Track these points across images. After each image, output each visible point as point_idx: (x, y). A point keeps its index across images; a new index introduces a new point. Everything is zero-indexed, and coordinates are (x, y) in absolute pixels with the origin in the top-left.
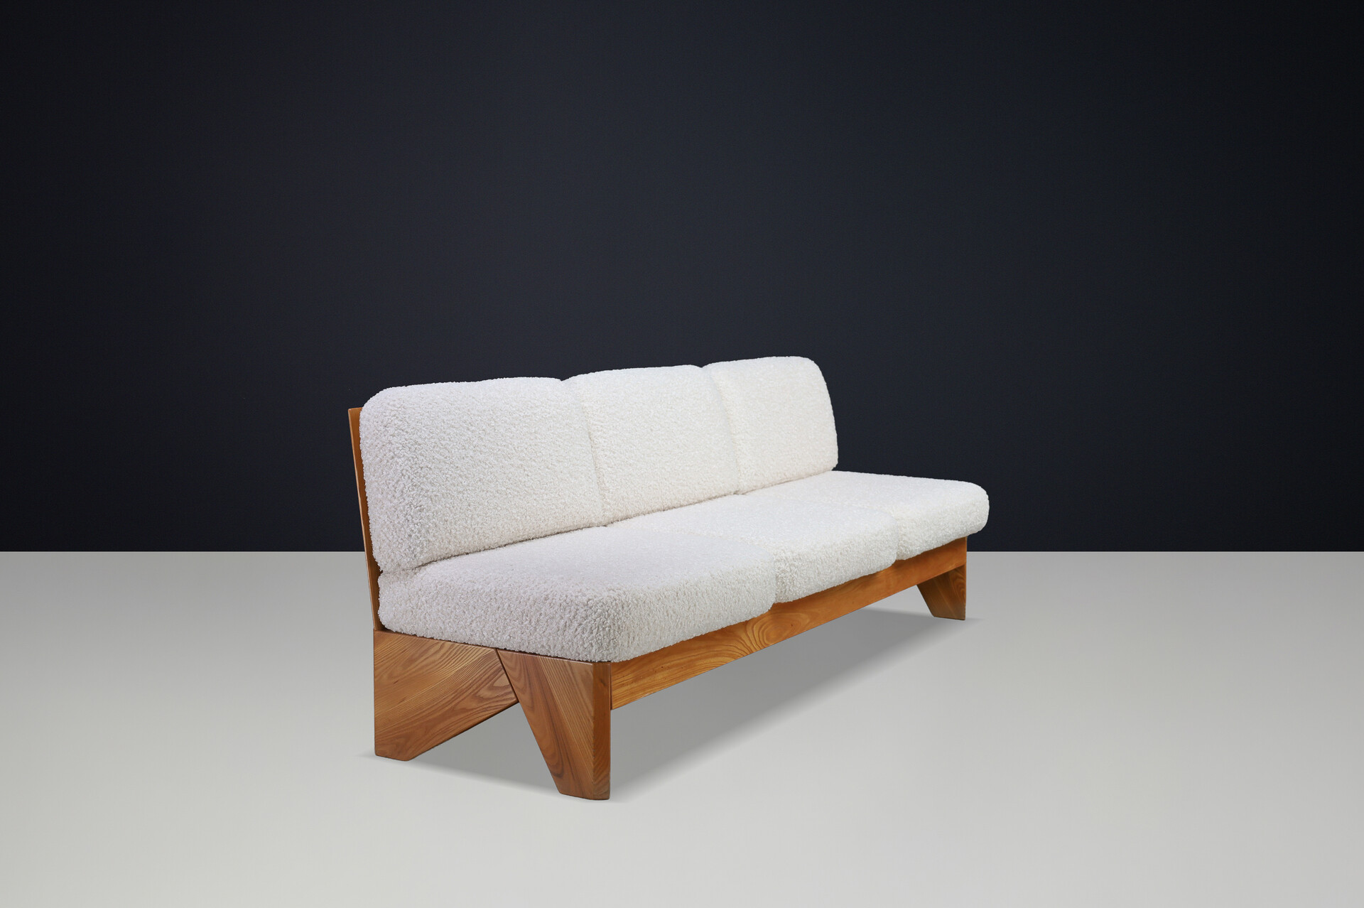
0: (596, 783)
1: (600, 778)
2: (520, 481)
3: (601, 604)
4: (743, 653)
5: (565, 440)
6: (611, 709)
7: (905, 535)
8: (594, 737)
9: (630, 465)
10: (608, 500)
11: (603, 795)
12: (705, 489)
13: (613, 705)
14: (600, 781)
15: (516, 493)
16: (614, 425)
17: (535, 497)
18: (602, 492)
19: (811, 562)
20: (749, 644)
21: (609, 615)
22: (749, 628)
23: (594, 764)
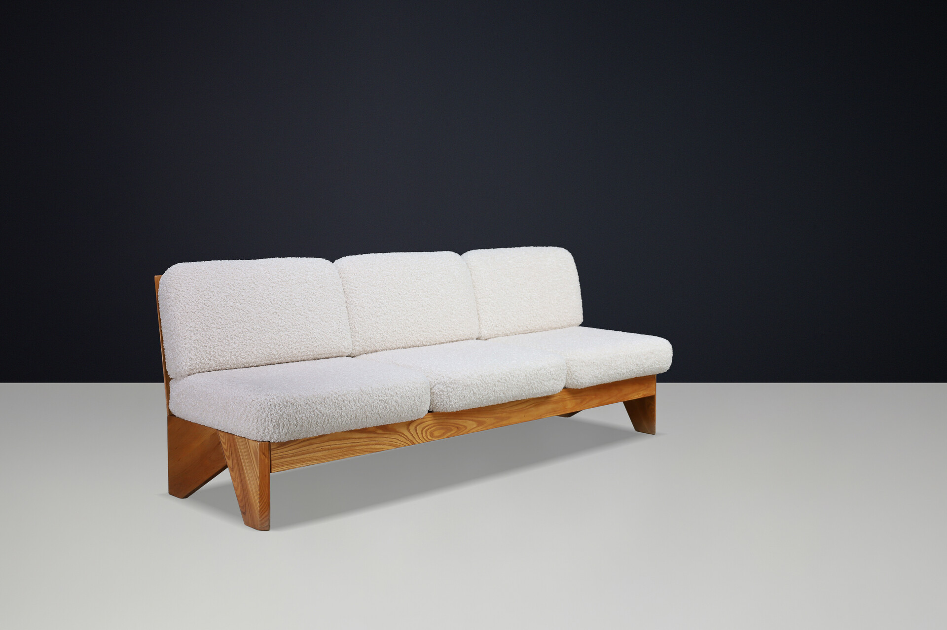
0: (261, 519)
1: (263, 517)
2: (274, 322)
3: (260, 404)
4: (405, 444)
5: (317, 297)
6: (271, 472)
7: (576, 371)
8: (259, 490)
9: (378, 316)
10: (358, 339)
11: (267, 528)
12: (446, 335)
13: (272, 470)
14: (263, 518)
15: (270, 330)
16: (366, 290)
17: (287, 333)
18: (353, 334)
19: (465, 386)
20: (411, 438)
21: (265, 411)
22: (412, 428)
23: (259, 507)
